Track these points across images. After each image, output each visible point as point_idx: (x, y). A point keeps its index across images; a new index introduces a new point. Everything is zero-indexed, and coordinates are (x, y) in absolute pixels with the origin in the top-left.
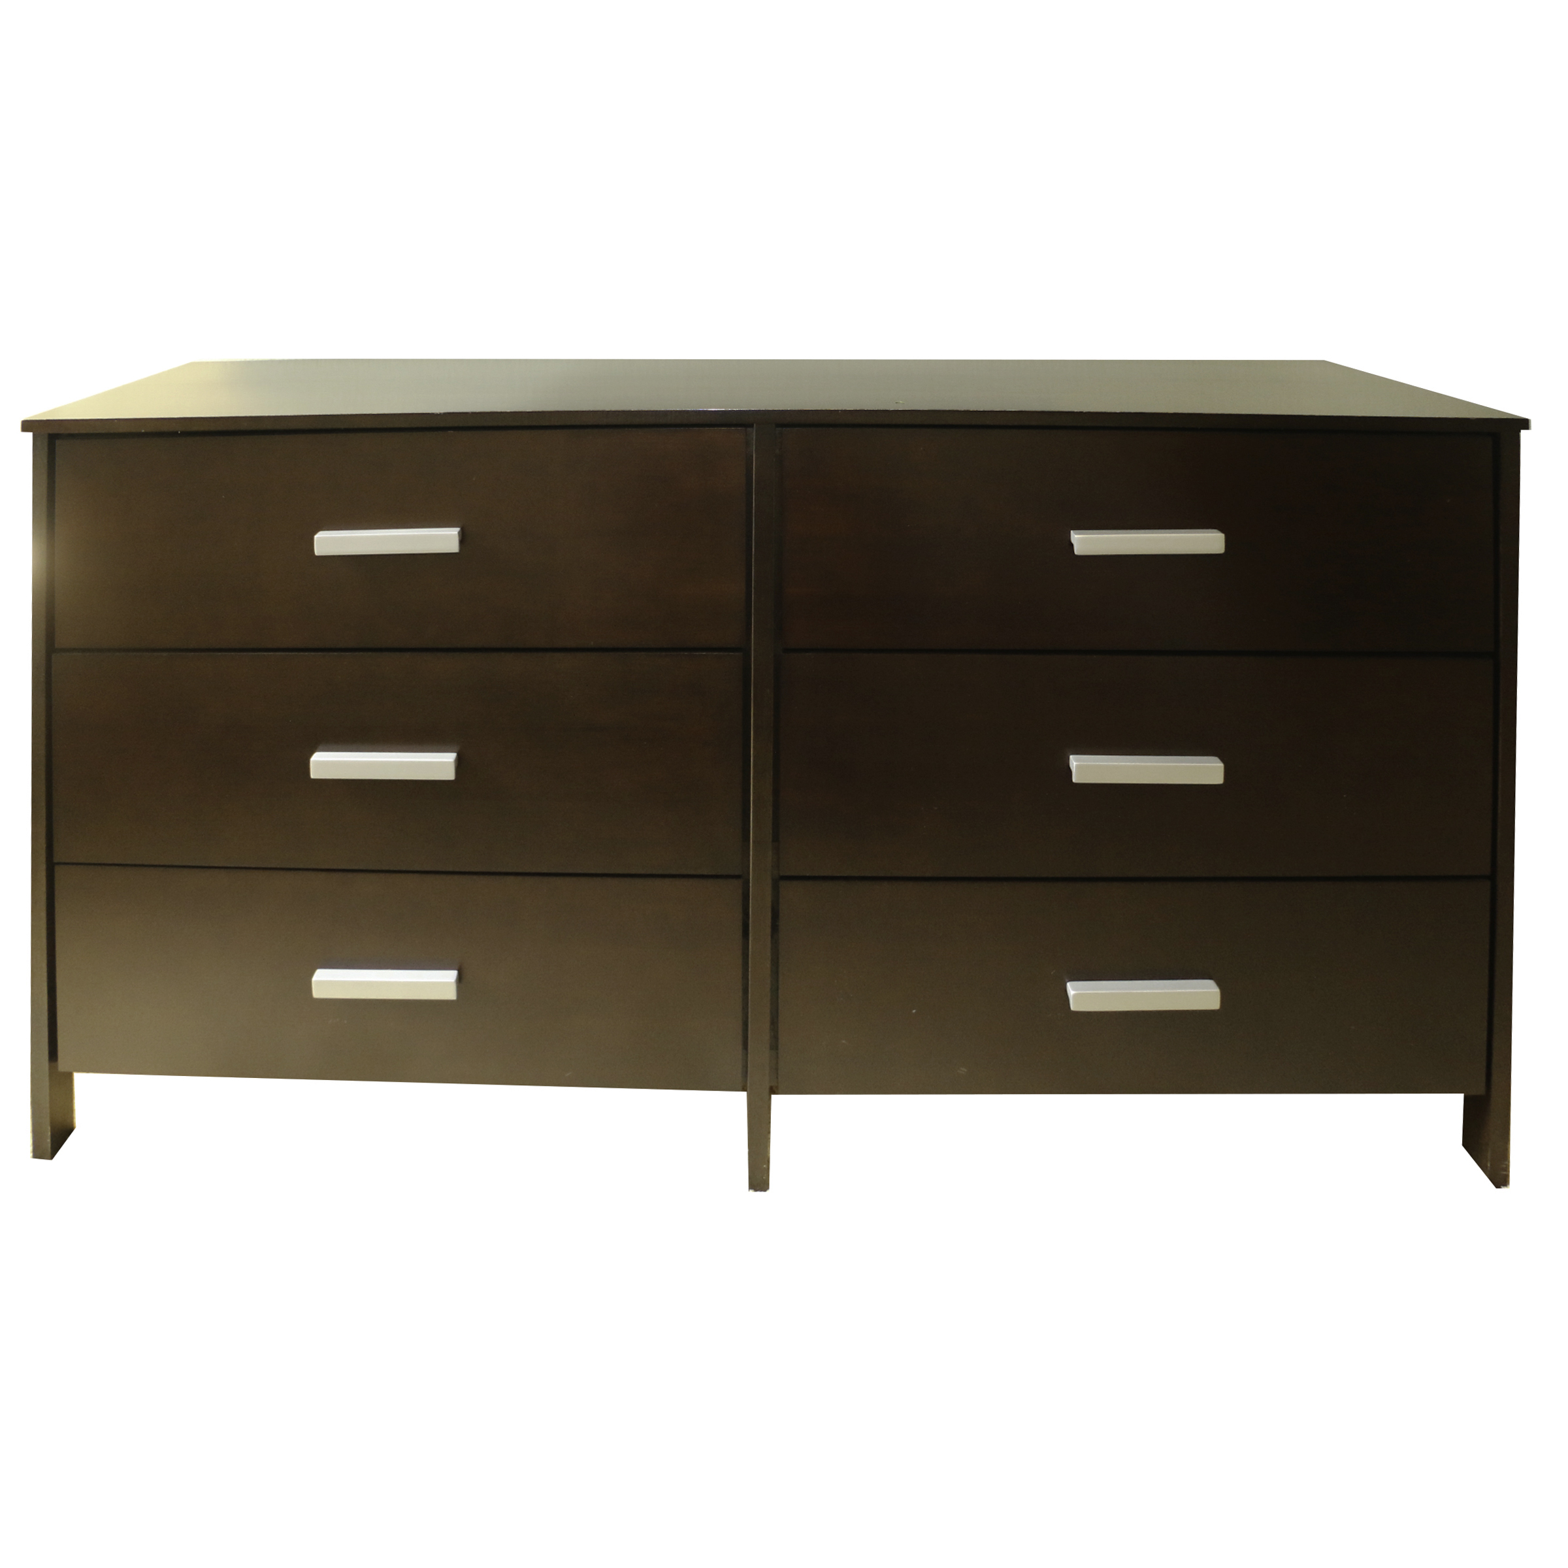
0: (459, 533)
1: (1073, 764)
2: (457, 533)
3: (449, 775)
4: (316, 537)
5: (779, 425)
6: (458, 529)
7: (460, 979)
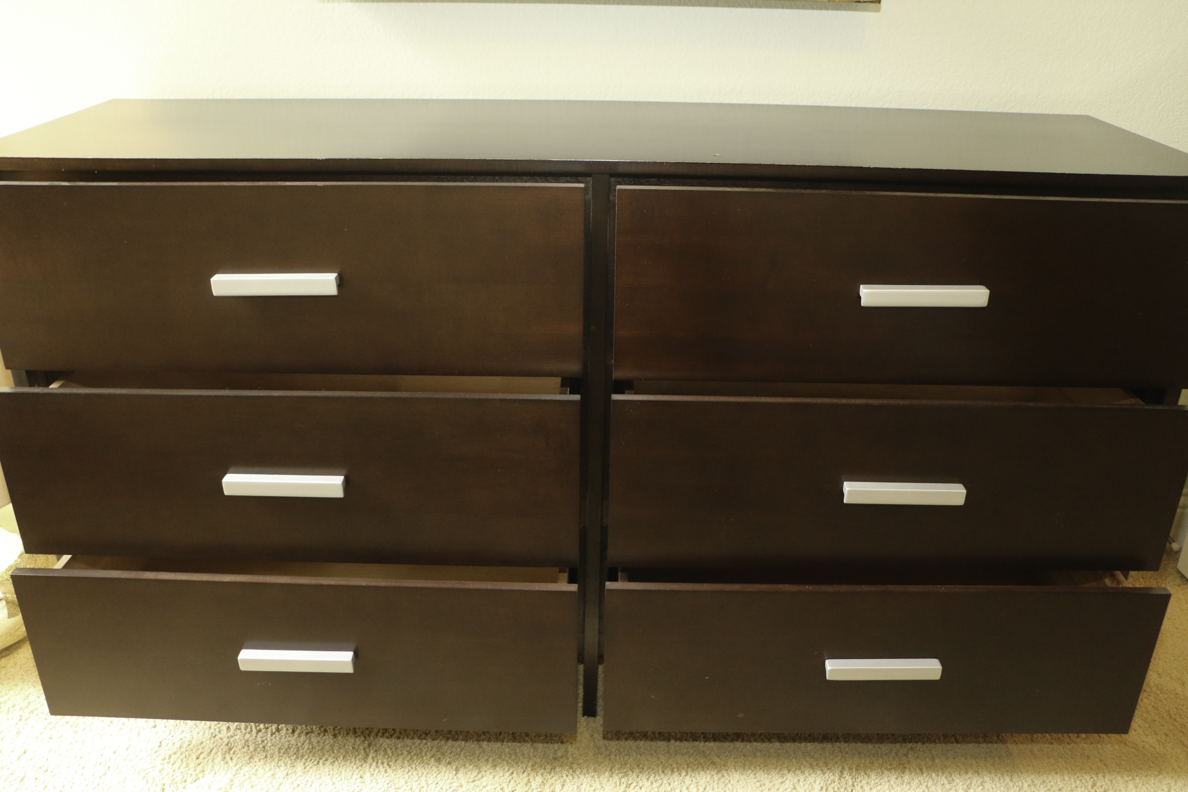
0: (336, 278)
1: (846, 489)
2: (334, 278)
3: (339, 493)
4: (212, 279)
5: (612, 175)
6: (335, 275)
7: (356, 656)
